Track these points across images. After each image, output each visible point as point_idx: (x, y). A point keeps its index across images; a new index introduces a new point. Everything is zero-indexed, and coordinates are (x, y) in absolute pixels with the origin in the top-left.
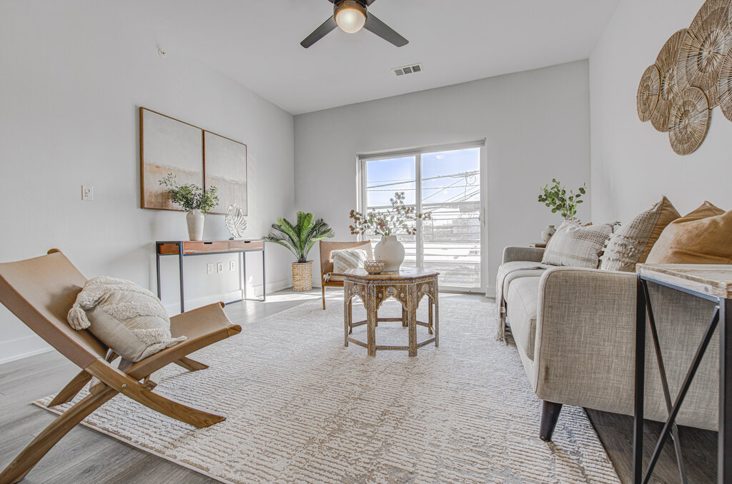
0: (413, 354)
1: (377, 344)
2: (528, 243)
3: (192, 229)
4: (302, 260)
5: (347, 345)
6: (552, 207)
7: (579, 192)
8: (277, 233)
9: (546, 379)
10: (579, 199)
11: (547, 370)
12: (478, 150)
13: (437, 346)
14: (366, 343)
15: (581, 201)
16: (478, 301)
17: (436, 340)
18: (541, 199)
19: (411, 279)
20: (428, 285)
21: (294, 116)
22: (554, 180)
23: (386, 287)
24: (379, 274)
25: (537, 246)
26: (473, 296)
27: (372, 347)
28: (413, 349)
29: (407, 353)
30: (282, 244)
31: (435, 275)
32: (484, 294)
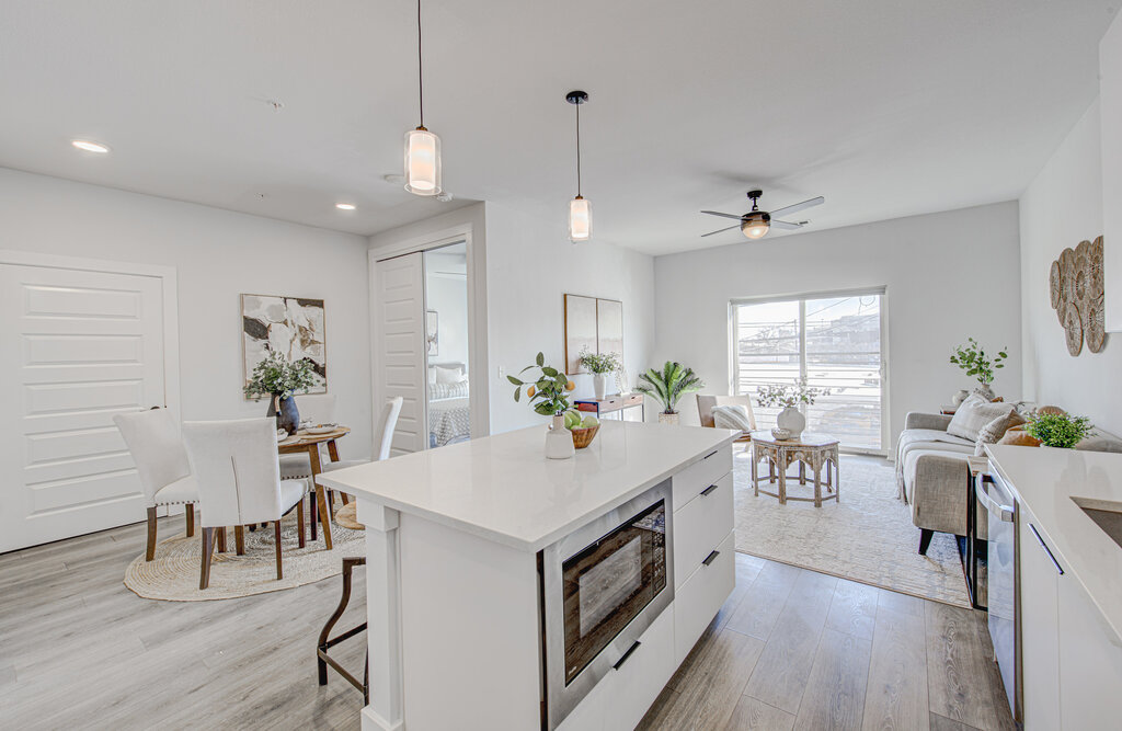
0: (818, 505)
1: (787, 496)
2: (934, 410)
3: (599, 387)
4: (669, 412)
5: (757, 495)
6: (967, 369)
7: (999, 357)
8: (645, 383)
9: (918, 514)
10: (998, 363)
11: (919, 509)
12: (878, 297)
13: (838, 501)
14: (777, 494)
15: (1002, 366)
16: (878, 465)
17: (837, 496)
18: (953, 360)
19: (816, 447)
20: (830, 453)
21: (655, 258)
22: (971, 340)
23: (795, 452)
24: (785, 440)
25: (945, 413)
26: (872, 459)
27: (783, 497)
28: (818, 502)
29: (813, 504)
30: (651, 394)
31: (836, 444)
32: (886, 457)
